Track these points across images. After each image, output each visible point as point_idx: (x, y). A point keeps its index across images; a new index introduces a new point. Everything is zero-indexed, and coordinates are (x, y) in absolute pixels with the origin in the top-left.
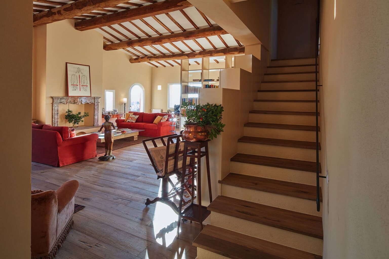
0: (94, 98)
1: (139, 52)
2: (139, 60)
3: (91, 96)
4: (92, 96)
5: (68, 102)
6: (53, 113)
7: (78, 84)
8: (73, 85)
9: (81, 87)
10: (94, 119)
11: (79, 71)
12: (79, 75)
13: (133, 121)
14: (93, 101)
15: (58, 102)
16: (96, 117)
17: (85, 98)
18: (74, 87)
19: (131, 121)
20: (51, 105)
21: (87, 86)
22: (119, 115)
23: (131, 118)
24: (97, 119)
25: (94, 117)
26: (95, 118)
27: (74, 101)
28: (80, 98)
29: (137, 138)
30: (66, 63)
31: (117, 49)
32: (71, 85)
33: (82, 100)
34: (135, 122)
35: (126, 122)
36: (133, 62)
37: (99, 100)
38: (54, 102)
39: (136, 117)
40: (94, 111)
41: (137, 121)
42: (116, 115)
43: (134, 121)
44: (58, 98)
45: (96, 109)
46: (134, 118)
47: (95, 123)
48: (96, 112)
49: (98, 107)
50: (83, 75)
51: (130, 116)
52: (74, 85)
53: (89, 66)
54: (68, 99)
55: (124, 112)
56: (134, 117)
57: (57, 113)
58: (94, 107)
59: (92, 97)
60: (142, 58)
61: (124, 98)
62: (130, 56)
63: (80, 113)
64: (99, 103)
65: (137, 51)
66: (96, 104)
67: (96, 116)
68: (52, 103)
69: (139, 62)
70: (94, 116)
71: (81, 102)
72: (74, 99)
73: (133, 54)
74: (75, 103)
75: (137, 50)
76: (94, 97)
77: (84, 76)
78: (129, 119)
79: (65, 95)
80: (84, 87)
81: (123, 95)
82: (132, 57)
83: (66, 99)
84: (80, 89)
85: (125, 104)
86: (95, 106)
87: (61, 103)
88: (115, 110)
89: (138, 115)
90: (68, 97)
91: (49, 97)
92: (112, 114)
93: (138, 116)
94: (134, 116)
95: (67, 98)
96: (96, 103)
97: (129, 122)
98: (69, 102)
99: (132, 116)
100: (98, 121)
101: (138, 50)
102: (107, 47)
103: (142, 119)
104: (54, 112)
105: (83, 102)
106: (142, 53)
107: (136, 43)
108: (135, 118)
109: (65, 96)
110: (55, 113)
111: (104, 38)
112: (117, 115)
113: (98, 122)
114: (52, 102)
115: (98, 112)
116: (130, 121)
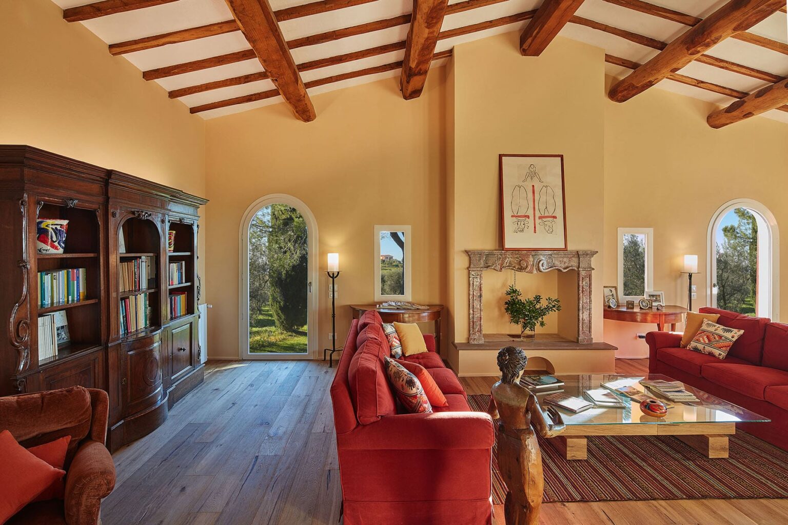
0: (578, 254)
1: (743, 70)
2: (747, 108)
3: (565, 249)
4: (569, 248)
5: (505, 265)
6: (469, 294)
7: (530, 213)
8: (516, 216)
9: (538, 221)
10: (579, 319)
11: (532, 174)
12: (533, 186)
13: (717, 352)
14: (574, 263)
15: (481, 266)
16: (584, 316)
17: (551, 255)
18: (519, 223)
19: (708, 349)
20: (466, 272)
21: (555, 217)
22: (666, 315)
23: (708, 337)
24: (587, 321)
25: (579, 315)
26: (581, 318)
27: (519, 263)
28: (533, 253)
29: (723, 449)
30: (501, 156)
31: (650, 84)
32: (512, 216)
33: (540, 261)
34: (724, 354)
35: (685, 347)
36: (723, 121)
37: (594, 262)
38: (472, 266)
39: (729, 335)
40: (579, 295)
41: (736, 352)
42: (655, 315)
43: (720, 353)
44: (480, 254)
45: (583, 291)
46: (720, 337)
47: (581, 333)
48: (584, 300)
49: (590, 284)
50: (543, 184)
51: (704, 327)
52: (519, 216)
53: (562, 157)
54: (505, 258)
55: (685, 305)
56: (720, 332)
57: (479, 294)
58: (577, 284)
59: (571, 252)
60: (761, 94)
61: (686, 256)
62: (711, 104)
63: (538, 299)
64: (594, 269)
65: (735, 68)
66: (583, 273)
67: (585, 313)
68: (468, 268)
69: (749, 114)
70: (577, 311)
71: (538, 267)
72: (518, 256)
73: (722, 90)
74: (521, 269)
75: (733, 64)
76: (578, 252)
77: (546, 187)
78: (698, 341)
79: (499, 247)
80: (545, 220)
81: (681, 244)
82: (718, 107)
83: (500, 258)
84: (535, 227)
85: (690, 276)
86: (581, 279)
87: (487, 267)
88: (653, 296)
89: (739, 328)
90: (503, 250)
91: (462, 251)
92: (641, 308)
93: (742, 332)
94: (720, 329)
95: (501, 255)
96: (584, 269)
97: (696, 350)
98: (508, 266)
99: (712, 329)
100: (590, 328)
101: (738, 65)
102: (620, 89)
103: (762, 348)
104: (471, 293)
105: (543, 266)
106: (758, 71)
107: (721, 22)
108: (726, 338)
109: (497, 248)
110: (475, 294)
111: (609, 58)
112: (660, 317)
113: (590, 332)
114: (467, 265)
115: (590, 301)
116: (700, 347)
